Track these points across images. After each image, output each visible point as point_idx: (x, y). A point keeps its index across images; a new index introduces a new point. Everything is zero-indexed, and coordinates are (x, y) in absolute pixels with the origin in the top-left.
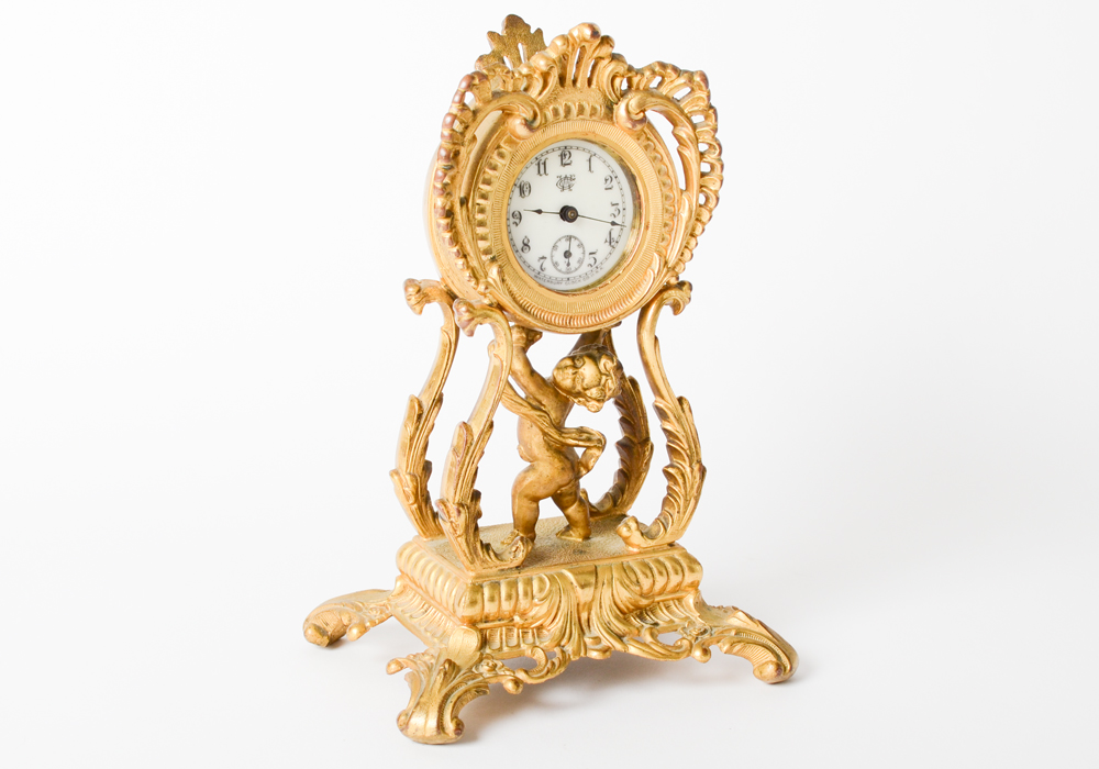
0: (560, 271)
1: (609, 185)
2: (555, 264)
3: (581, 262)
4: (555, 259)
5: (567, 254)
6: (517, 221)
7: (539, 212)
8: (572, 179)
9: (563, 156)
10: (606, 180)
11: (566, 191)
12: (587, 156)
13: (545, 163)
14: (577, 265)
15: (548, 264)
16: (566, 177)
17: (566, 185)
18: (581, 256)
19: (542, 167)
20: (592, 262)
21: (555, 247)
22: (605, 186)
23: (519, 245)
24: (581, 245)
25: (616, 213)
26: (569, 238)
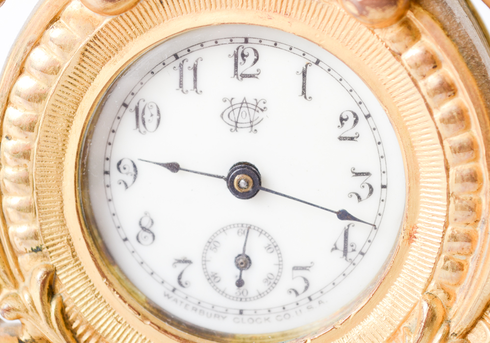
0: (223, 293)
1: (348, 129)
2: (213, 278)
3: (272, 282)
4: (212, 267)
5: (244, 262)
6: (129, 179)
7: (174, 167)
8: (259, 107)
9: (239, 57)
10: (342, 120)
11: (244, 133)
12: (300, 64)
13: (195, 69)
14: (263, 287)
15: (194, 274)
16: (244, 102)
17: (244, 120)
18: (275, 270)
19: (188, 75)
20: (300, 286)
21: (212, 244)
22: (340, 132)
23: (131, 229)
24: (273, 247)
25: (364, 192)
26: (247, 230)
